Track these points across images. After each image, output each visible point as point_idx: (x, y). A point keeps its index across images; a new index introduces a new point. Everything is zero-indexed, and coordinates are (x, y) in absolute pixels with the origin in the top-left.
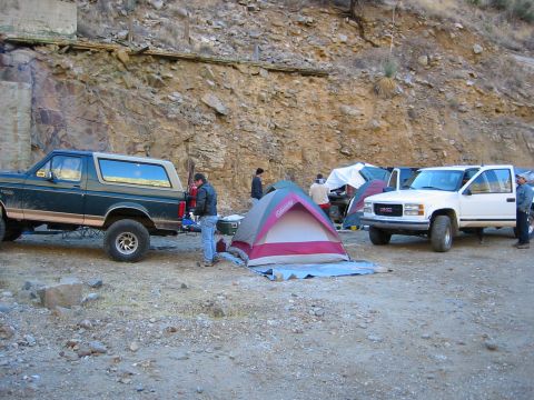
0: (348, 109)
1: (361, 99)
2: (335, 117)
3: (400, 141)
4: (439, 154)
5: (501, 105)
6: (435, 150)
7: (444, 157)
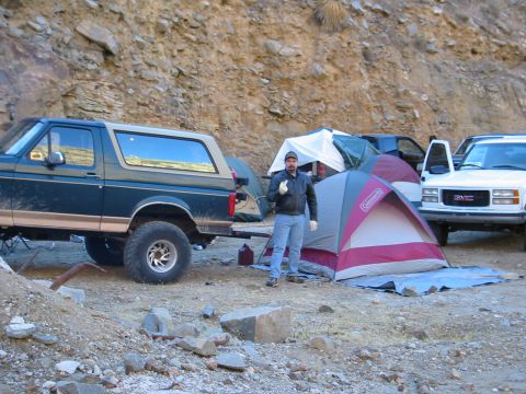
0: (277, 46)
1: (295, 32)
2: (258, 59)
3: (355, 95)
4: (408, 114)
5: (479, 43)
6: (402, 109)
7: (415, 119)
